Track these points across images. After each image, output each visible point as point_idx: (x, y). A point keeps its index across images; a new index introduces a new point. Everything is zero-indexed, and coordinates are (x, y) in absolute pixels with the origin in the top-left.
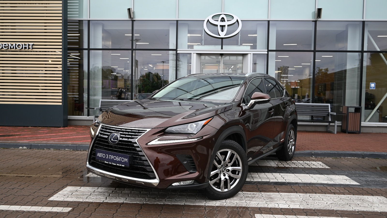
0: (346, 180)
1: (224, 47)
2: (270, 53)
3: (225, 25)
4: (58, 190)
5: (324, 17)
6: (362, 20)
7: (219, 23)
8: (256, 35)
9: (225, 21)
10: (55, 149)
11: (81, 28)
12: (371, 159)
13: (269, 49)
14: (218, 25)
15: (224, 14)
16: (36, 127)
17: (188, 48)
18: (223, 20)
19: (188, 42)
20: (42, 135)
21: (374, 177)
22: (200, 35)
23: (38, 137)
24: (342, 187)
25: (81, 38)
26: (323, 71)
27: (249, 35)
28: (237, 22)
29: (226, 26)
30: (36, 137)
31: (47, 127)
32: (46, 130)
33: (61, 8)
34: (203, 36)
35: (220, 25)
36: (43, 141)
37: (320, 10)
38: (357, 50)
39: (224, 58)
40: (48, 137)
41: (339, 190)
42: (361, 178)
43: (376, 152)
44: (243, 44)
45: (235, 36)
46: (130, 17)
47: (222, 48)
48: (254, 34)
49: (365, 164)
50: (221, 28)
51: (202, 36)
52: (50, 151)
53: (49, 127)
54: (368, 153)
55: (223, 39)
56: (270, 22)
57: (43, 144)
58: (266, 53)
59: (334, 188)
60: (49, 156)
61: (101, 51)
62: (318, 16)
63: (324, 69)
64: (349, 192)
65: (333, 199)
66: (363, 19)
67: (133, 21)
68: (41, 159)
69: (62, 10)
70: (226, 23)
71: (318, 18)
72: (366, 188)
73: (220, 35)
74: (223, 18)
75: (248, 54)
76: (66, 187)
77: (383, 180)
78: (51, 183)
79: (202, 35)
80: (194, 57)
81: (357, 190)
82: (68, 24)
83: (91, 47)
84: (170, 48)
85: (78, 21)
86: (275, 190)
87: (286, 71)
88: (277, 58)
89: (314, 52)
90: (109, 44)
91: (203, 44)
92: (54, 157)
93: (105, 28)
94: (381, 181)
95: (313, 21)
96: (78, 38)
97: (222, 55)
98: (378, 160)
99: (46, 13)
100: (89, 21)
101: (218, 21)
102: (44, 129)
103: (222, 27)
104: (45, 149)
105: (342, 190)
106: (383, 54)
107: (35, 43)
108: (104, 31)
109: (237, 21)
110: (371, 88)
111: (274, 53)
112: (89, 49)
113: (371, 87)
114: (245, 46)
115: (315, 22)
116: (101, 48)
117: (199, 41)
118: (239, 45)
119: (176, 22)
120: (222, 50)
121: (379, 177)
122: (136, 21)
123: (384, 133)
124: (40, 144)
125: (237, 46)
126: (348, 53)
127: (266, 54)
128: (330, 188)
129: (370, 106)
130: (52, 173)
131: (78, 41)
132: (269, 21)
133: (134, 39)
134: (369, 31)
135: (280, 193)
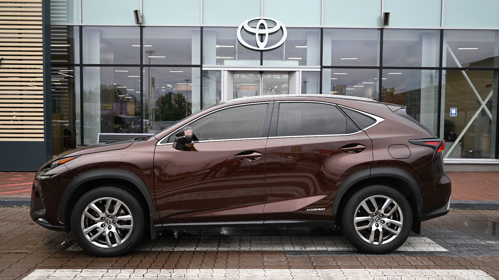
0: (429, 245)
1: (264, 62)
2: (323, 70)
3: (265, 34)
4: (20, 277)
5: (392, 24)
6: (440, 28)
7: (258, 31)
8: (306, 47)
9: (265, 29)
10: (29, 206)
11: (71, 37)
12: (456, 211)
13: (323, 65)
14: (255, 33)
15: (264, 19)
16: (8, 173)
17: (217, 64)
18: (262, 26)
19: (217, 55)
20: (13, 185)
21: (465, 239)
22: (233, 46)
23: (7, 187)
24: (425, 256)
25: (71, 50)
26: (388, 90)
27: (296, 47)
28: (280, 30)
29: (267, 35)
30: (5, 188)
31: (24, 172)
32: (21, 177)
33: (41, 9)
34: (237, 47)
35: (259, 34)
36: (13, 194)
37: (387, 15)
38: (434, 66)
39: (264, 76)
40: (21, 188)
41: (422, 261)
42: (448, 241)
43: (462, 201)
44: (289, 58)
45: (279, 48)
46: (138, 22)
47: (261, 64)
48: (303, 46)
49: (450, 217)
50: (260, 37)
51: (235, 48)
52: (21, 209)
53: (27, 172)
54: (453, 202)
55: (263, 52)
56: (324, 30)
57: (12, 199)
58: (319, 70)
59: (414, 258)
60: (19, 218)
61: (99, 68)
62: (385, 23)
63: (390, 89)
64: (435, 265)
65: (415, 276)
66: (441, 26)
67: (142, 27)
68: (5, 223)
69: (42, 12)
70: (266, 31)
71: (384, 25)
72: (456, 256)
73: (258, 47)
74: (262, 24)
75: (295, 71)
76: (33, 271)
77: (477, 243)
78: (12, 265)
79: (235, 46)
80: (225, 76)
81: (445, 260)
82: (51, 30)
83: (84, 62)
84: (193, 64)
85: (66, 27)
86: (335, 265)
87: (342, 90)
88: (333, 76)
89: (380, 69)
90: (111, 58)
91: (237, 59)
92: (25, 219)
93: (104, 37)
94: (475, 244)
95: (378, 29)
96: (66, 50)
97: (261, 72)
98: (465, 211)
99: (21, 16)
100: (81, 27)
101: (255, 28)
102: (18, 174)
103: (262, 36)
104: (15, 206)
105: (425, 260)
106: (466, 72)
107: (4, 57)
108: (102, 40)
109: (281, 28)
110: (451, 115)
111: (330, 70)
112: (82, 65)
113: (451, 113)
114: (291, 61)
115: (382, 30)
116: (99, 63)
117: (231, 53)
118: (284, 59)
119: (200, 29)
120: (262, 66)
121: (470, 238)
122: (146, 27)
123: (468, 172)
124: (7, 199)
125: (282, 61)
126: (423, 71)
127: (319, 72)
128: (410, 259)
129: (450, 137)
130: (17, 247)
131: (66, 53)
132: (322, 29)
133: (144, 51)
134: (448, 43)
135: (342, 270)
